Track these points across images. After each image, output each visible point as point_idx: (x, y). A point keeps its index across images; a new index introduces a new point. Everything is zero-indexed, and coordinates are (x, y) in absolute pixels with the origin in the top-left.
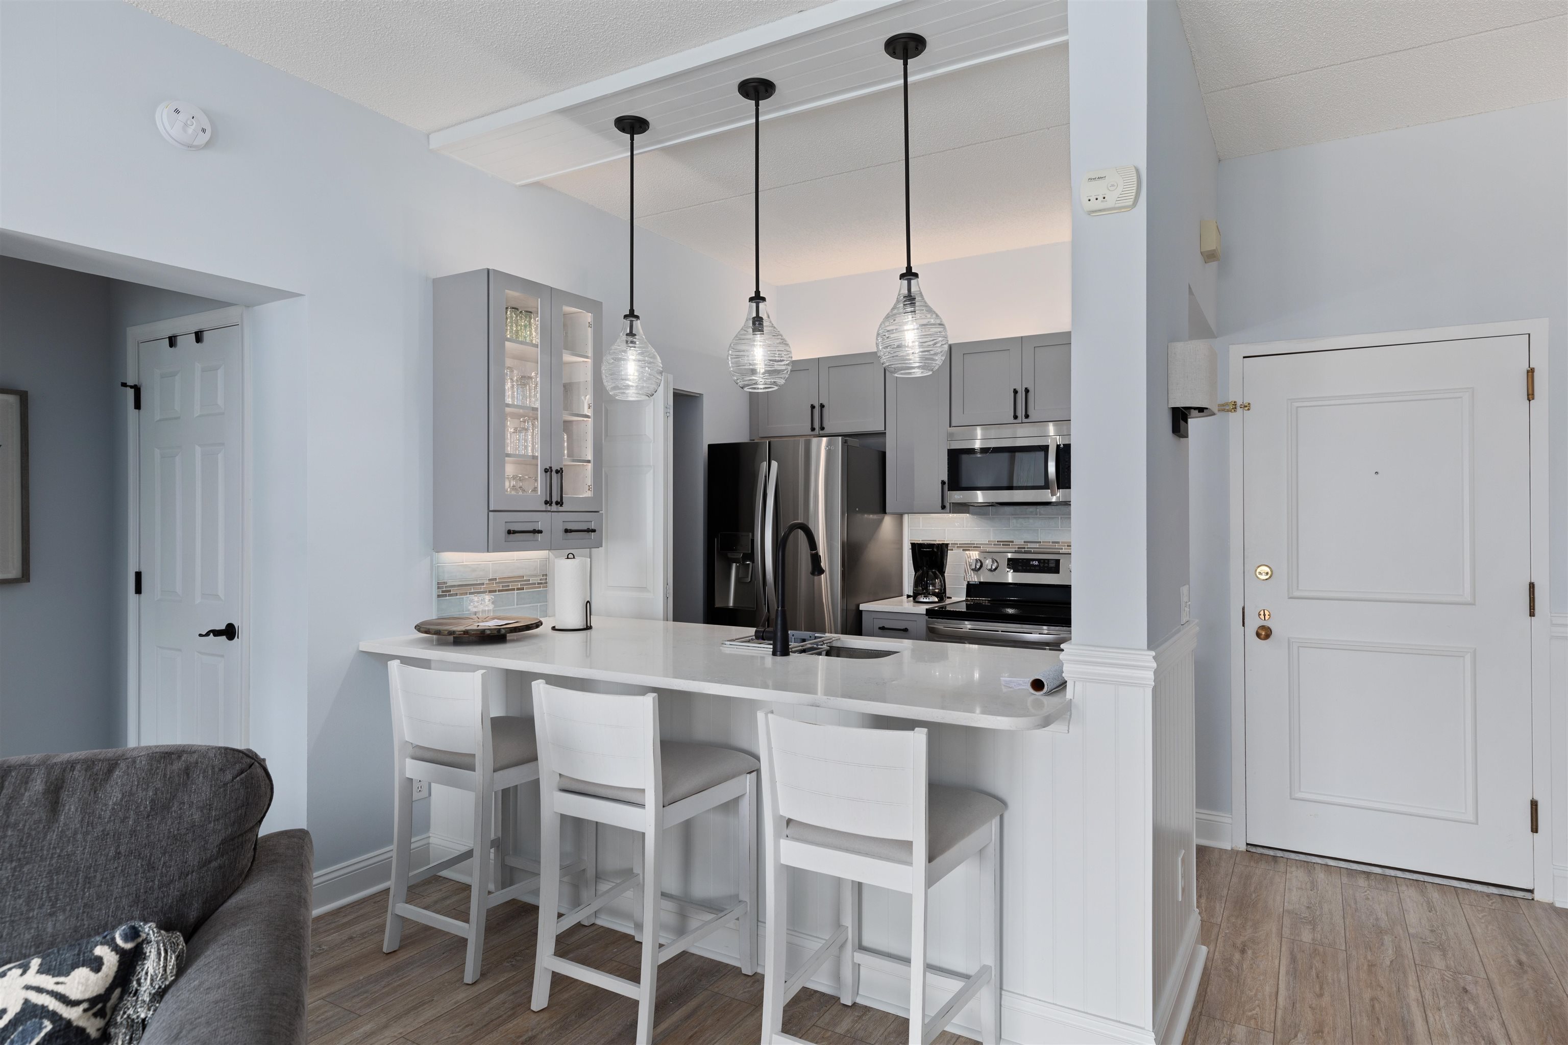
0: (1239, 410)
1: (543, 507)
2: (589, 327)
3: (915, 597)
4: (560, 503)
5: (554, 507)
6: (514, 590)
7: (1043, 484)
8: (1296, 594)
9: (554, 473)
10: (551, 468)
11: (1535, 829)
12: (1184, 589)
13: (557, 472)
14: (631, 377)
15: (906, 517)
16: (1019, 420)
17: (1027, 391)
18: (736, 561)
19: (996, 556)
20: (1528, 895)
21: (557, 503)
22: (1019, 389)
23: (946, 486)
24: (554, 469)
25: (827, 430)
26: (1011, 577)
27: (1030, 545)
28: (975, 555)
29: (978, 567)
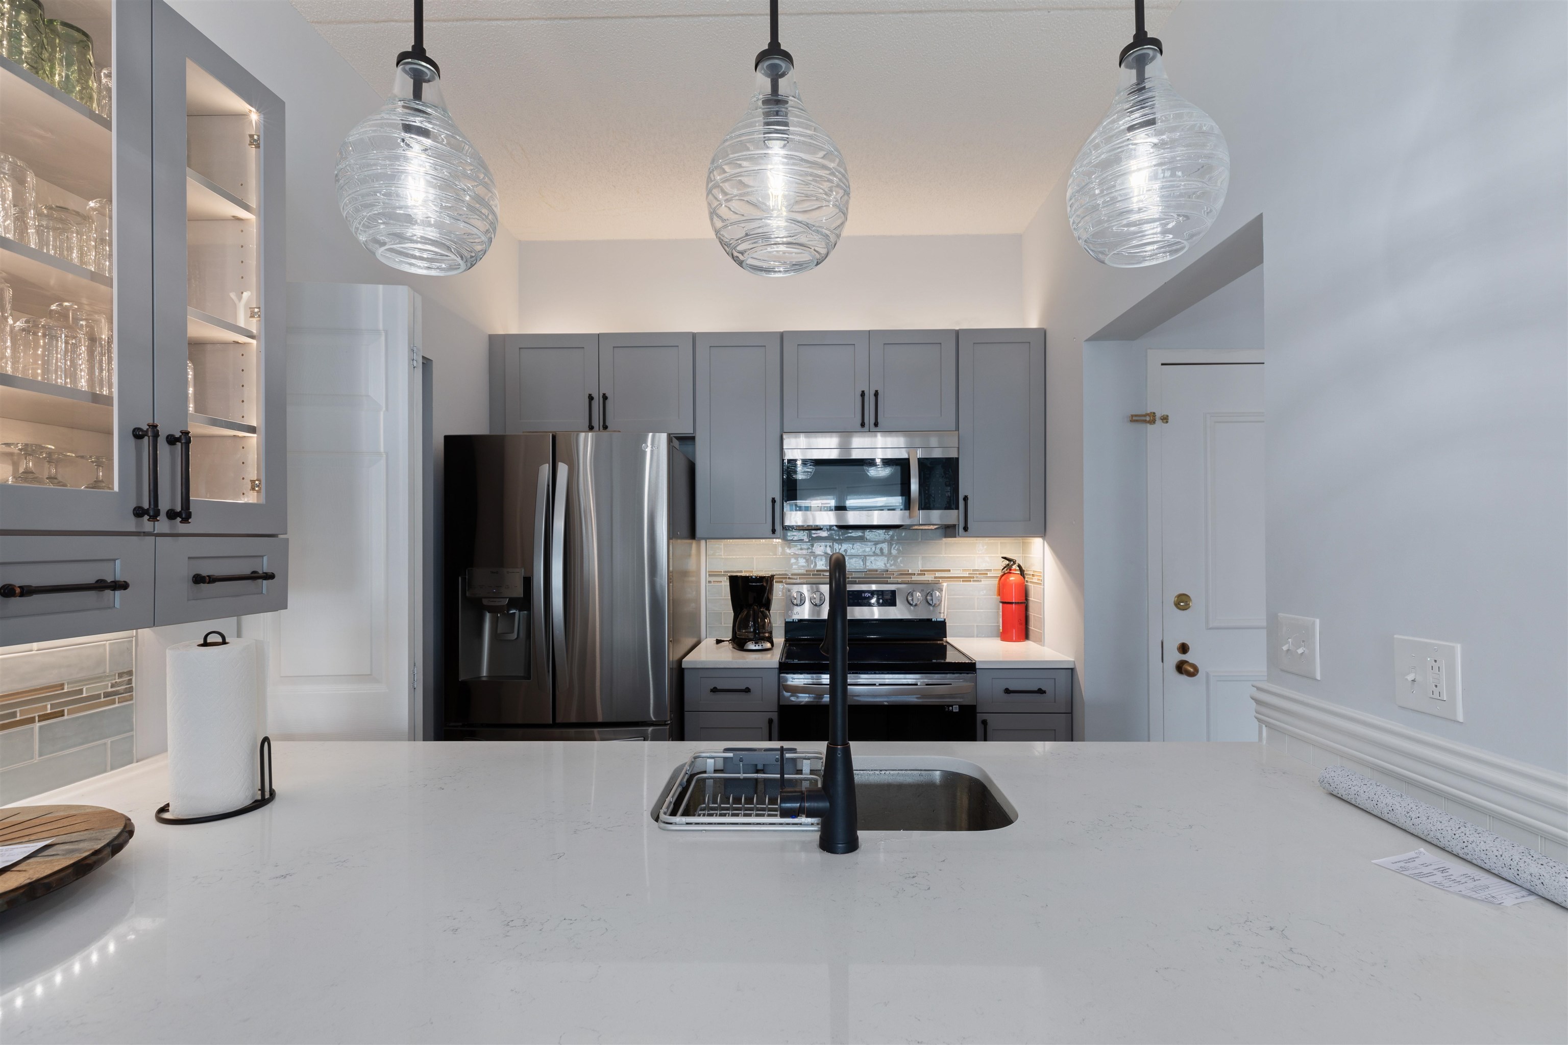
0: (1159, 422)
1: (131, 524)
2: (251, 144)
4: (183, 514)
5: (163, 525)
6: (31, 720)
8: (1214, 625)
9: (162, 442)
10: (154, 427)
13: (172, 440)
14: (419, 213)
16: (866, 428)
17: (876, 394)
18: (491, 610)
21: (172, 515)
22: (867, 392)
23: (778, 505)
24: (163, 432)
29: (801, 602)
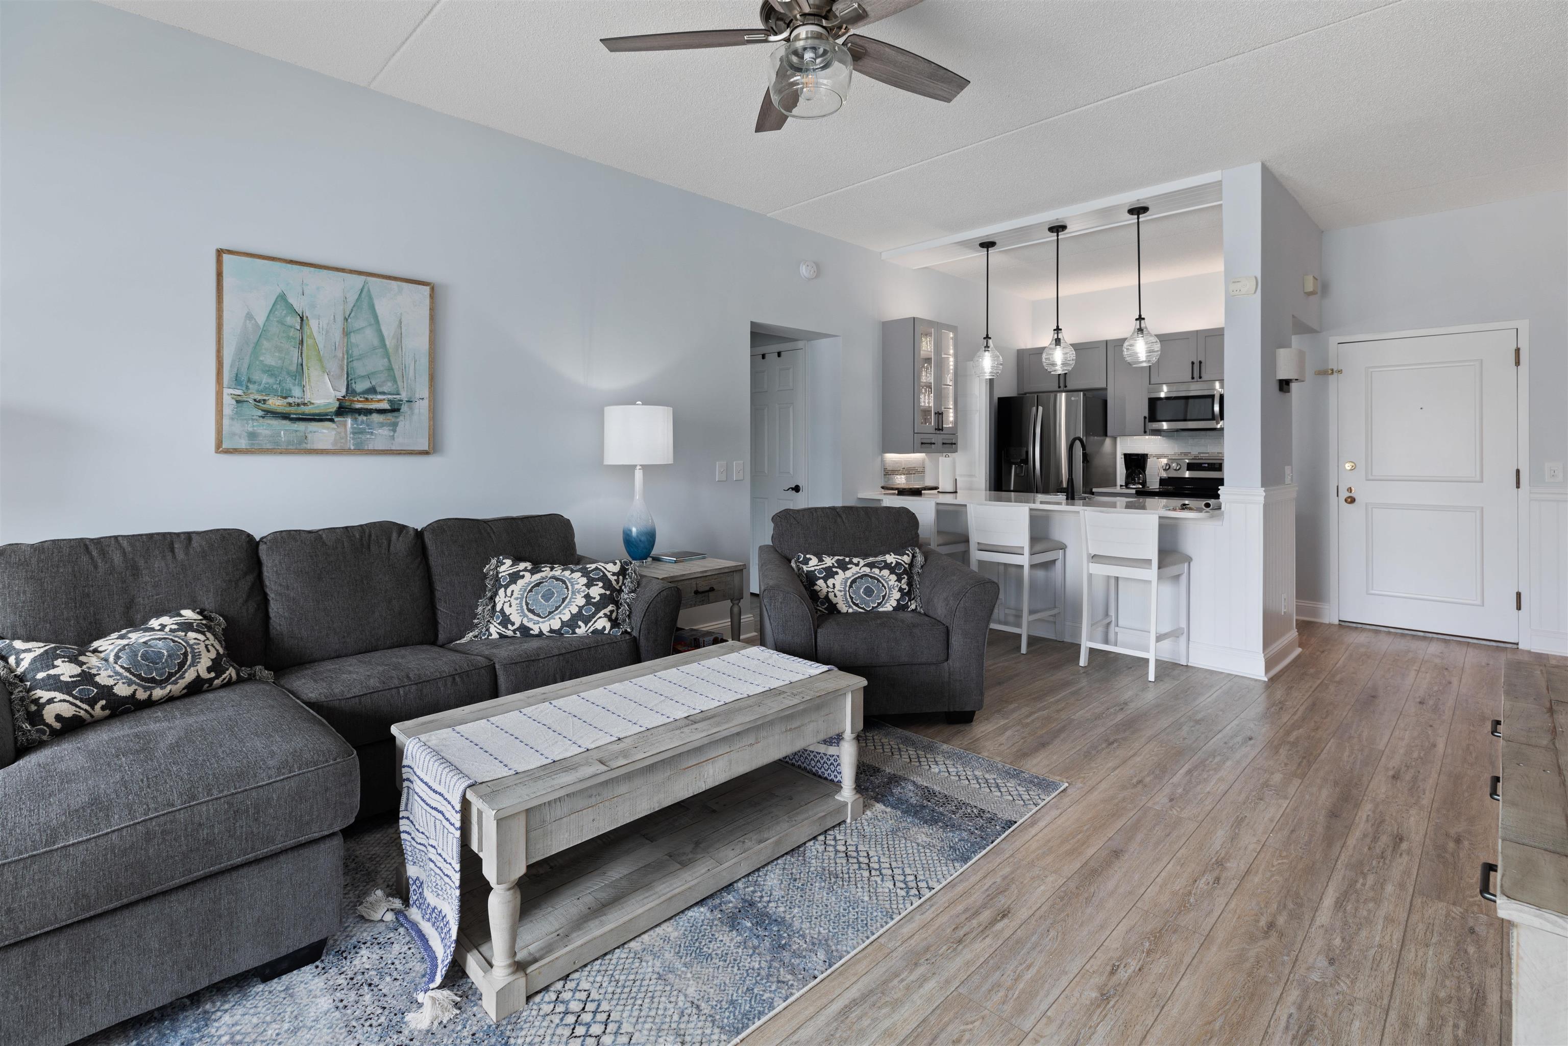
0: (1335, 374)
1: (935, 432)
3: (1127, 485)
4: (941, 430)
5: (938, 432)
6: (912, 474)
7: (1211, 417)
8: (1370, 477)
10: (937, 412)
11: (1519, 608)
12: (1288, 469)
13: (940, 414)
15: (1118, 439)
16: (1195, 380)
17: (1200, 362)
18: (1015, 464)
19: (1179, 462)
20: (1515, 646)
22: (1195, 362)
23: (1147, 420)
25: (1069, 387)
26: (1187, 474)
27: (1202, 455)
28: (1164, 461)
29: (1167, 468)
